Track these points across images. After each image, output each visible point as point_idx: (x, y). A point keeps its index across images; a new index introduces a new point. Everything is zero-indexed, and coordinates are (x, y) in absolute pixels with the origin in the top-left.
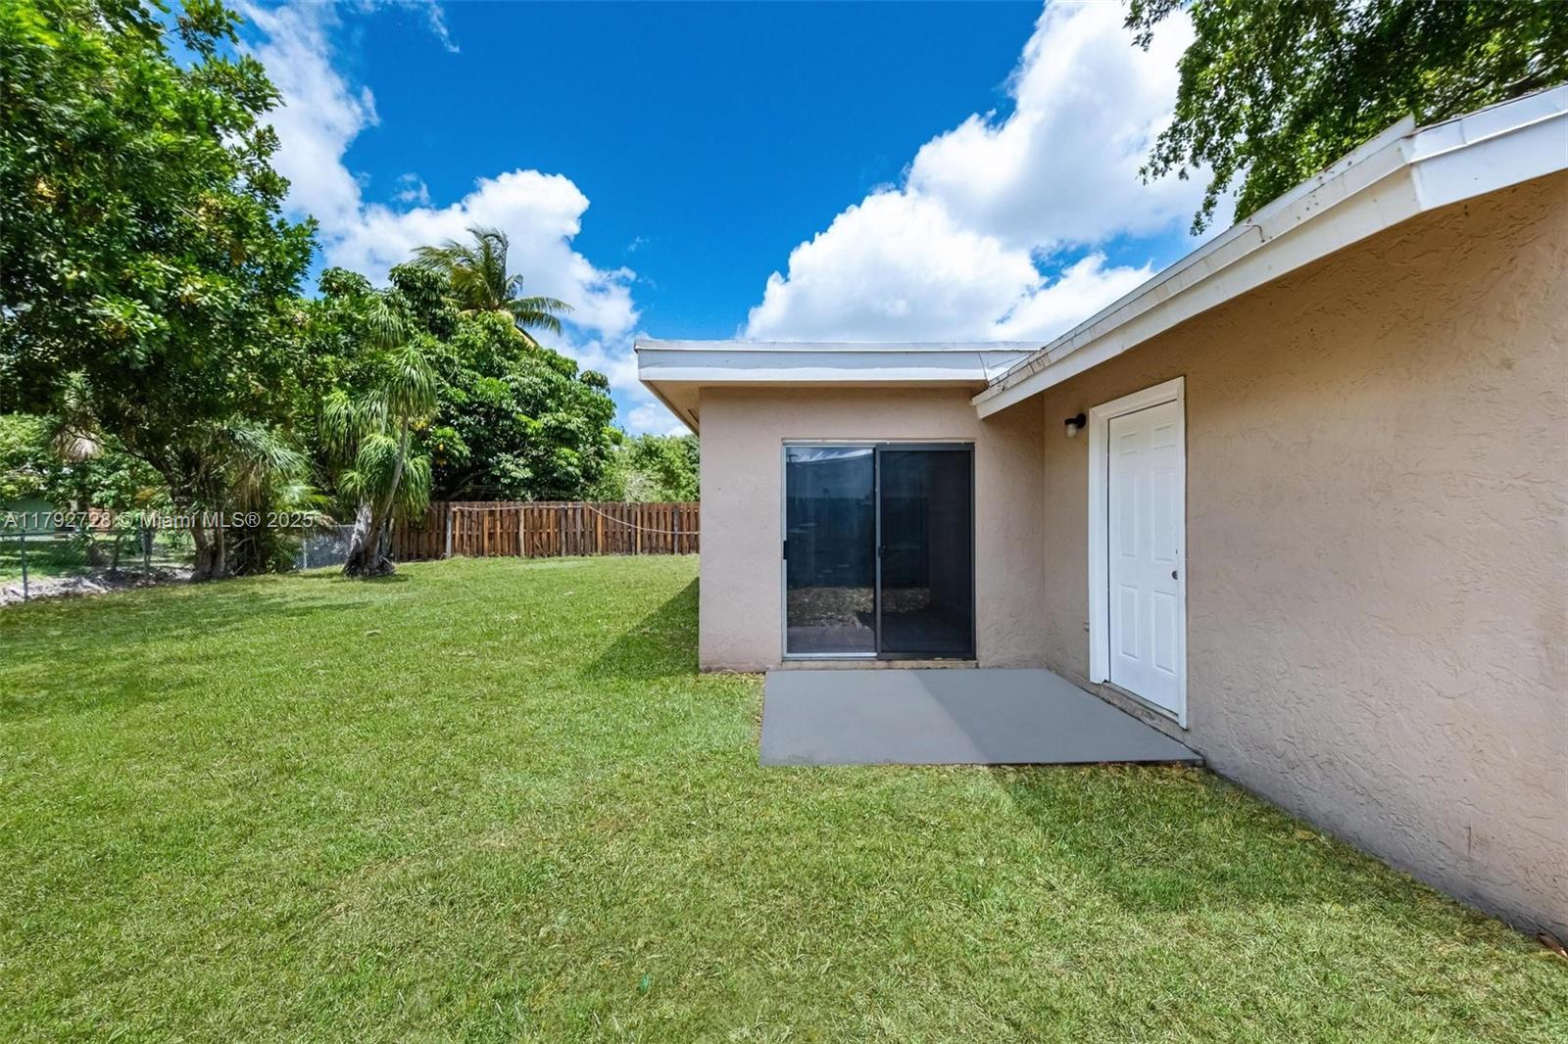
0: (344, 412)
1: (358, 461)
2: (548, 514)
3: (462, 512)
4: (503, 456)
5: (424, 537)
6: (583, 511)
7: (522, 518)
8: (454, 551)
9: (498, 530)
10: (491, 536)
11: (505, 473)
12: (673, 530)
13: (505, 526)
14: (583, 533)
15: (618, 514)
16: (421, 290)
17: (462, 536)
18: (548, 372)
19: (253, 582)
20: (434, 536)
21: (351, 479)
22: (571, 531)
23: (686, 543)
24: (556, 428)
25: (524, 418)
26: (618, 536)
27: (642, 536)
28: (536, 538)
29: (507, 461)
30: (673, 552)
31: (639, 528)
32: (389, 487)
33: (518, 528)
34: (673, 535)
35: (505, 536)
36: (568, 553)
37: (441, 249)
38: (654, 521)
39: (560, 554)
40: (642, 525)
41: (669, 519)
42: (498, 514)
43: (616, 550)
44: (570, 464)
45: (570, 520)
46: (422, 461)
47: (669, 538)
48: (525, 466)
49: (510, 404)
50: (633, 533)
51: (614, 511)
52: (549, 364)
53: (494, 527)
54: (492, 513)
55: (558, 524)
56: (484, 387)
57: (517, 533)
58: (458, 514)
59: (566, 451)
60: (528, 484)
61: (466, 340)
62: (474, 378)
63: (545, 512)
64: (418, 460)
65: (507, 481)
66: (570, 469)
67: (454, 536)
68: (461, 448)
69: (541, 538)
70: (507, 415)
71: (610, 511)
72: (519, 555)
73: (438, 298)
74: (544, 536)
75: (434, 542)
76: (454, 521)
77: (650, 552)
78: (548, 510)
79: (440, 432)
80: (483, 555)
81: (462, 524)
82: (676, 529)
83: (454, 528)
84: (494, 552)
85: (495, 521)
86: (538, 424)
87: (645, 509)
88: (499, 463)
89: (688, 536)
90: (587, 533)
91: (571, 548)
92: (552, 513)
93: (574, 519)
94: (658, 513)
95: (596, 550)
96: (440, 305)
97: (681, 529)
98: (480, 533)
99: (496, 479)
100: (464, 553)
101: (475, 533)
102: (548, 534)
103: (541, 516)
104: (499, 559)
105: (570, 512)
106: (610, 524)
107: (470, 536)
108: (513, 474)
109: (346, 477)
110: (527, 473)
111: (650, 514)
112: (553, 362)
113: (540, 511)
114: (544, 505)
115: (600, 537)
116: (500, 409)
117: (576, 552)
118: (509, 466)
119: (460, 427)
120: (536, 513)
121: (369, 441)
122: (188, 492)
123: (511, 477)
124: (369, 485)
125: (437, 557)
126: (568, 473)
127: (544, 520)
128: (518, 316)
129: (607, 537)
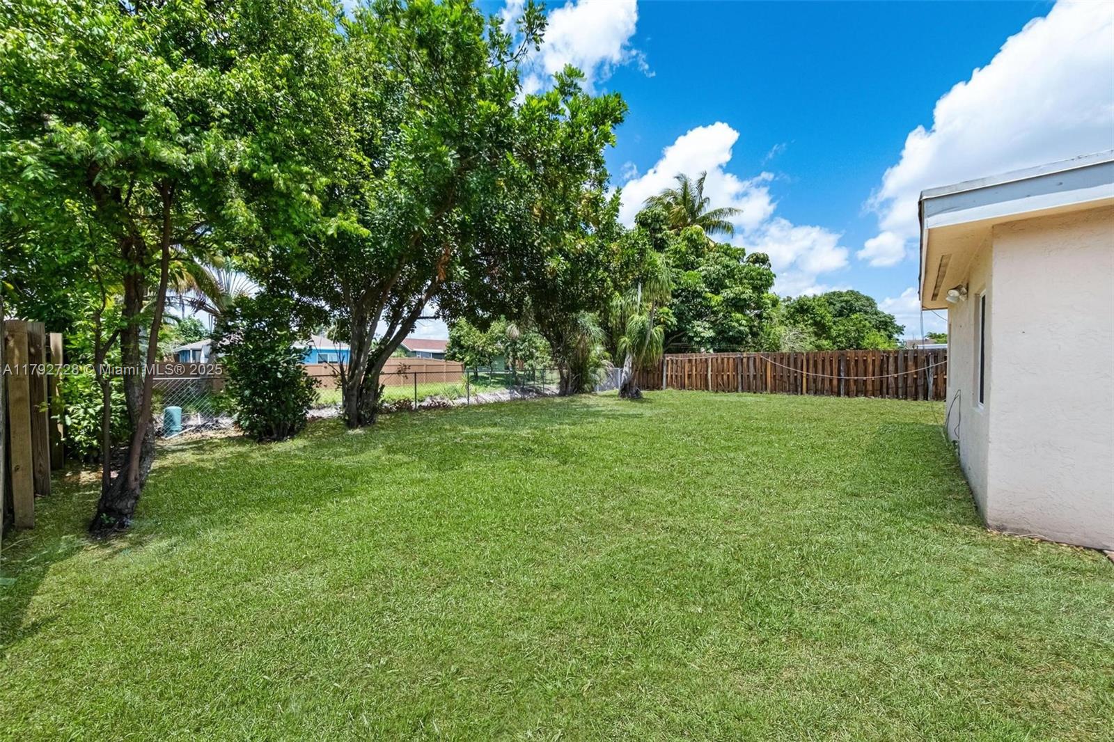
0: (619, 303)
1: (627, 331)
2: (728, 362)
3: (672, 361)
4: (696, 323)
5: (651, 375)
6: (755, 359)
7: (710, 364)
8: (667, 385)
9: (694, 373)
10: (690, 376)
11: (697, 334)
12: (839, 375)
13: (699, 370)
14: (755, 376)
15: (785, 361)
16: (651, 224)
17: (672, 376)
18: (726, 260)
19: (581, 397)
20: (656, 376)
21: (624, 342)
22: (745, 374)
23: (853, 387)
24: (733, 299)
25: (709, 295)
26: (785, 379)
27: (807, 380)
28: (719, 379)
29: (698, 326)
30: (839, 394)
31: (805, 372)
32: (644, 345)
33: (707, 371)
34: (839, 381)
35: (698, 376)
36: (743, 390)
37: (659, 196)
38: (820, 367)
39: (737, 391)
40: (808, 371)
41: (835, 366)
42: (694, 361)
43: (783, 390)
44: (740, 325)
45: (745, 365)
46: (659, 328)
47: (835, 382)
48: (709, 328)
49: (702, 287)
50: (799, 377)
51: (782, 359)
52: (726, 254)
53: (691, 370)
54: (690, 361)
55: (736, 369)
56: (686, 278)
57: (707, 375)
58: (670, 362)
59: (739, 316)
60: (712, 341)
61: (676, 249)
62: (678, 273)
63: (726, 360)
64: (657, 328)
65: (698, 339)
66: (742, 328)
67: (667, 375)
68: (672, 320)
69: (723, 379)
70: (699, 295)
71: (778, 359)
72: (707, 389)
73: (660, 226)
74: (725, 377)
75: (656, 379)
76: (667, 366)
77: (815, 393)
78: (728, 359)
79: (661, 311)
80: (684, 388)
81: (672, 368)
82: (842, 374)
83: (667, 371)
84: (692, 387)
85: (692, 366)
86: (719, 298)
87: (811, 357)
88: (693, 327)
89: (856, 381)
90: (758, 376)
91: (746, 387)
92: (731, 360)
93: (748, 366)
94: (823, 361)
95: (766, 389)
96: (660, 230)
97: (848, 374)
98: (682, 374)
99: (691, 339)
100: (673, 386)
101: (680, 374)
102: (728, 376)
103: (723, 362)
104: (695, 392)
105: (745, 360)
106: (778, 369)
107: (676, 376)
108: (702, 335)
109: (622, 340)
110: (711, 333)
111: (815, 362)
112: (727, 251)
113: (723, 359)
114: (725, 355)
115: (769, 379)
116: (695, 291)
117: (749, 390)
118: (700, 329)
119: (670, 307)
120: (719, 361)
121: (632, 319)
122: (559, 351)
123: (701, 337)
124: (633, 346)
125: (658, 389)
126: (740, 332)
127: (725, 365)
128: (703, 226)
129: (775, 380)
